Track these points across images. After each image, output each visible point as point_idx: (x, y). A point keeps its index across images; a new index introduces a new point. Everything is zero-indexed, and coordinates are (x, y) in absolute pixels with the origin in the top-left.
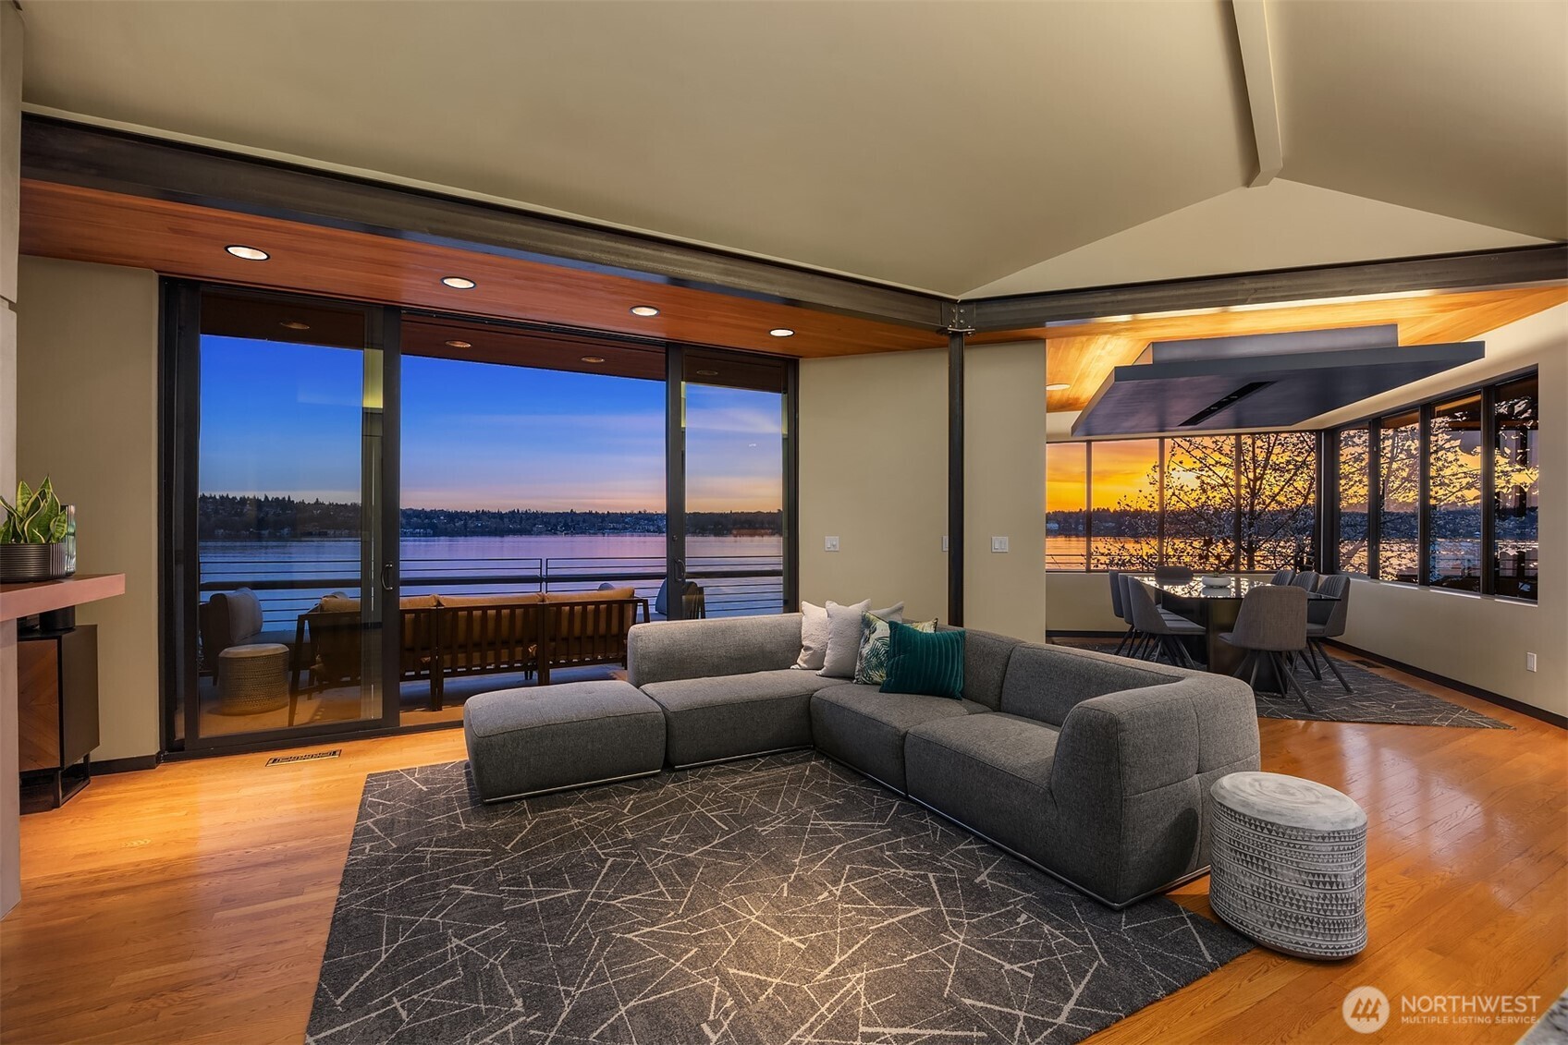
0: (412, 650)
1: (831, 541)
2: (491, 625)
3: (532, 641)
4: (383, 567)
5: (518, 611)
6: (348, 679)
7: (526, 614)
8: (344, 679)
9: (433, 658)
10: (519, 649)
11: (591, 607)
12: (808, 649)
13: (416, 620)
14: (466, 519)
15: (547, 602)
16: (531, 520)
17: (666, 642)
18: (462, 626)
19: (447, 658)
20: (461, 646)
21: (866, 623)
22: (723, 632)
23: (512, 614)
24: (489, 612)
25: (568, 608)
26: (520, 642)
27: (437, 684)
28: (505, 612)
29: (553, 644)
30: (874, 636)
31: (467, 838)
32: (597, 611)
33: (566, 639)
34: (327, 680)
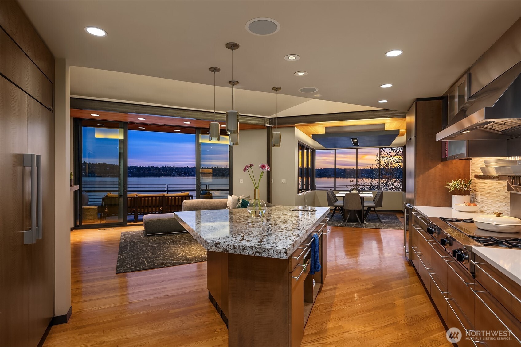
0: (130, 207)
1: (241, 180)
2: (150, 201)
3: (161, 206)
4: (124, 185)
5: (157, 198)
6: (114, 214)
7: (159, 199)
8: (113, 214)
9: (135, 210)
10: (158, 208)
11: (177, 197)
12: (228, 207)
13: (131, 200)
14: (144, 170)
15: (165, 196)
16: (171, 171)
17: (192, 204)
18: (143, 202)
19: (139, 210)
20: (142, 207)
21: (239, 200)
22: (206, 202)
23: (156, 199)
24: (150, 198)
25: (171, 197)
26: (158, 206)
27: (136, 217)
28: (154, 198)
29: (167, 207)
30: (239, 203)
31: (143, 239)
32: (179, 198)
33: (170, 206)
34: (109, 215)
